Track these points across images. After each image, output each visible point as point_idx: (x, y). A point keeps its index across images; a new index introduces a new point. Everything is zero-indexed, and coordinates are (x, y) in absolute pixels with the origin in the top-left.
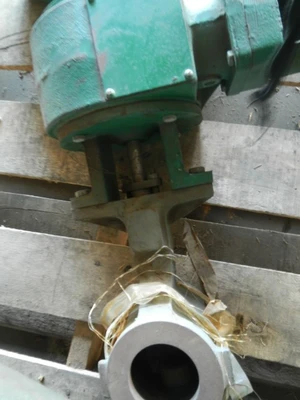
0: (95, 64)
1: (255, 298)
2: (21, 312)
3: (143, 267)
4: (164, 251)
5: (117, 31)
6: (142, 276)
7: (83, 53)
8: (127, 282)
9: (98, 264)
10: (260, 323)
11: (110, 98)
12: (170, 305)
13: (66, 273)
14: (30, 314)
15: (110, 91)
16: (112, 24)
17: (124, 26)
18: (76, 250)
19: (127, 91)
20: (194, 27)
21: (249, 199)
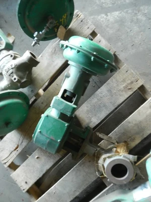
0: (52, 140)
1: (124, 134)
2: (88, 187)
3: (97, 157)
4: (96, 150)
5: (49, 131)
6: (98, 158)
7: (48, 140)
8: (97, 163)
9: (90, 161)
10: (130, 137)
11: (60, 141)
12: (107, 159)
13: (87, 170)
14: (90, 186)
15: (59, 141)
16: (47, 132)
17: (49, 130)
18: (83, 164)
19: (61, 138)
20: (59, 118)
21: (101, 117)
